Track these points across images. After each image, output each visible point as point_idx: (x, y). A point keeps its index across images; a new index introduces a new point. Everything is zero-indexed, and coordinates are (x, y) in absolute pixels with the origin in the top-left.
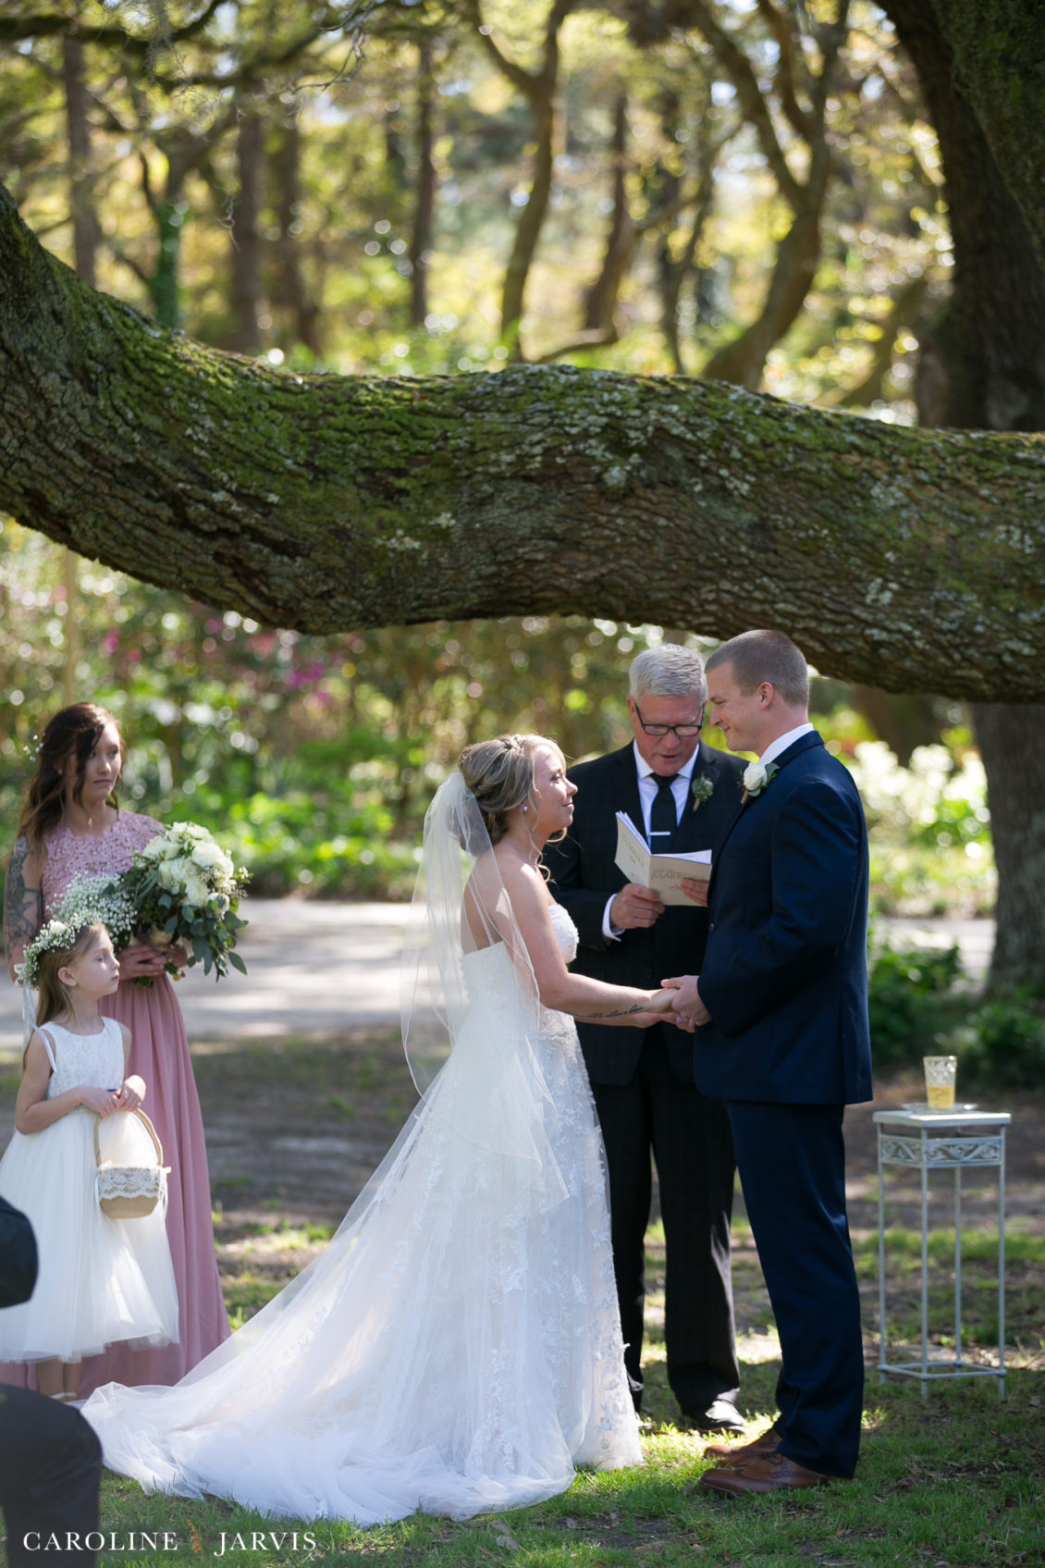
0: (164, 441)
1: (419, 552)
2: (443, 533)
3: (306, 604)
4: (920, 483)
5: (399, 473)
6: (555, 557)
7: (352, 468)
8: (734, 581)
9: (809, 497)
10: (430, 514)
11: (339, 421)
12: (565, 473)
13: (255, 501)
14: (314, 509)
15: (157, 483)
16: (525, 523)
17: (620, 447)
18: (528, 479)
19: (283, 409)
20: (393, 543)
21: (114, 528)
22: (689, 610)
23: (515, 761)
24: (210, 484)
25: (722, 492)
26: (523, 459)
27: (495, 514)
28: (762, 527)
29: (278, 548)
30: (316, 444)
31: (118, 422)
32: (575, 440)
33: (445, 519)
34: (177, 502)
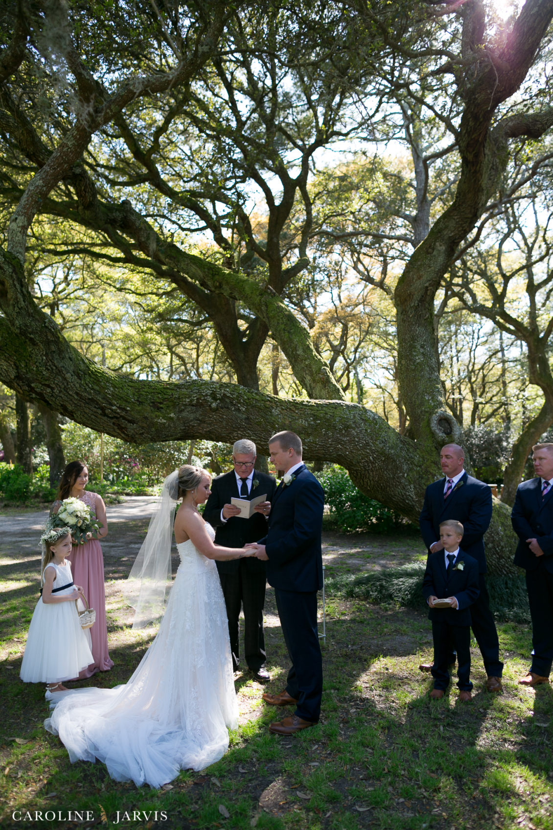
0: (100, 393)
1: (165, 423)
2: (172, 418)
3: (137, 436)
4: (283, 409)
5: (161, 403)
6: (199, 425)
7: (149, 402)
8: (241, 431)
9: (258, 412)
10: (168, 414)
11: (146, 390)
12: (202, 404)
13: (123, 409)
14: (138, 412)
15: (97, 404)
16: (192, 416)
17: (215, 399)
18: (193, 406)
19: (131, 387)
20: (159, 421)
21: (86, 415)
22: (231, 438)
23: (196, 476)
24: (112, 405)
25: (238, 410)
26: (191, 401)
27: (184, 414)
28: (247, 419)
29: (130, 421)
30: (140, 395)
31: (87, 387)
32: (204, 396)
33: (172, 415)
34: (103, 409)
